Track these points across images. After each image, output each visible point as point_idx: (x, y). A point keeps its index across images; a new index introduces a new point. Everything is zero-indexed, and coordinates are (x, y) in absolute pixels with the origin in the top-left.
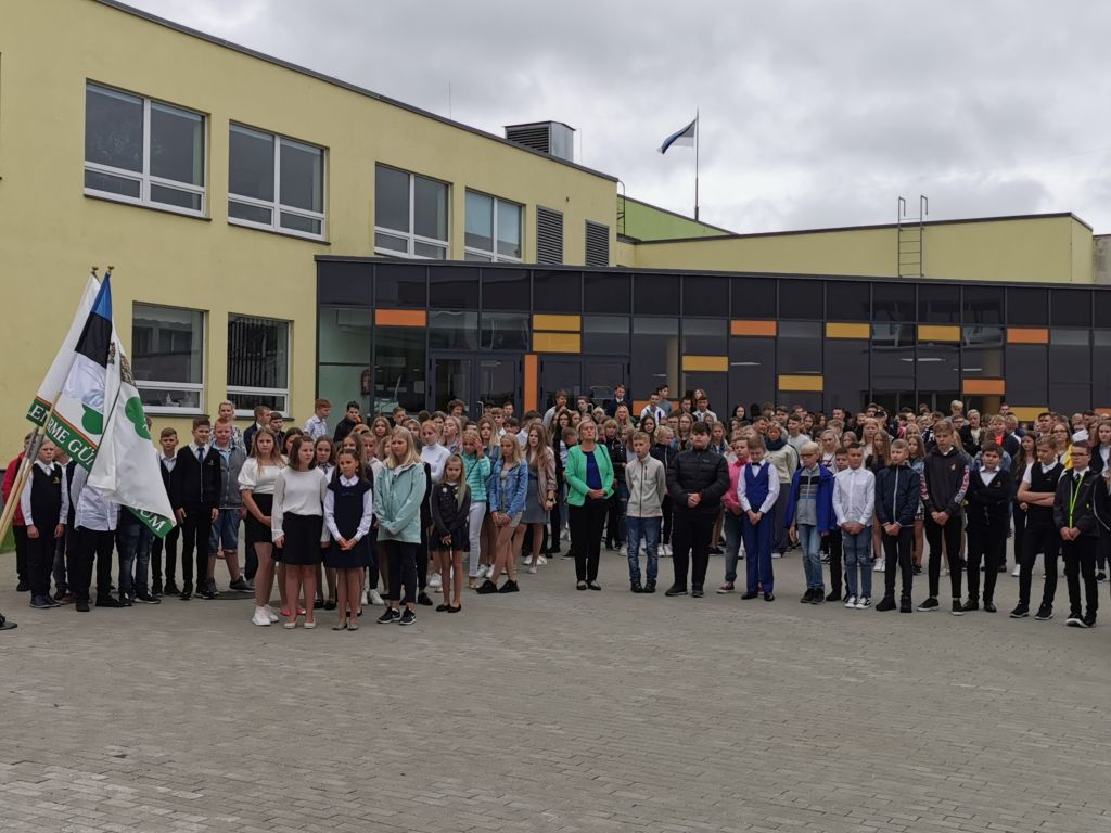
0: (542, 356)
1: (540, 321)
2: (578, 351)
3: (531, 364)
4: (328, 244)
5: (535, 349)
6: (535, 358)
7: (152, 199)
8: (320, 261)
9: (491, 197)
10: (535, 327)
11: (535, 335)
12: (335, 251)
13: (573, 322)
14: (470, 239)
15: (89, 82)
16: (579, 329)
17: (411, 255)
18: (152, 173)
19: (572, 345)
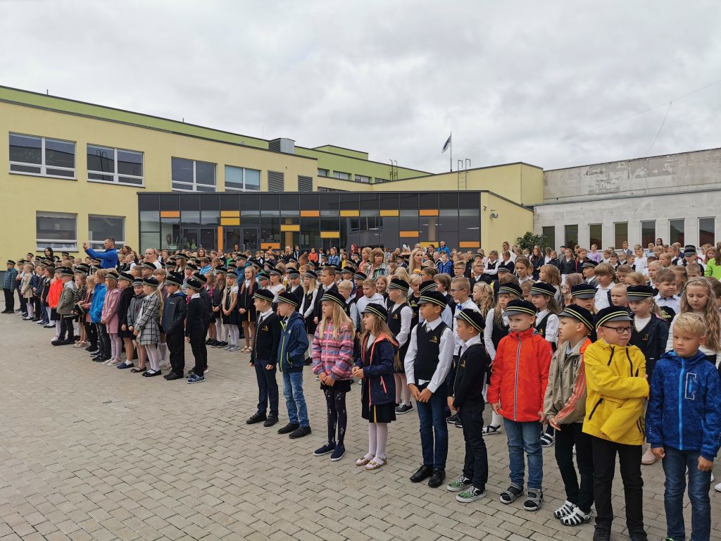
0: (224, 226)
1: (224, 213)
2: (239, 224)
3: (220, 230)
4: (144, 188)
5: (222, 224)
6: (222, 228)
7: (47, 173)
8: (139, 194)
9: (242, 168)
10: (222, 216)
11: (222, 219)
12: (148, 190)
13: (237, 213)
14: (227, 184)
15: (10, 133)
16: (239, 216)
17: (195, 190)
18: (46, 164)
19: (237, 222)
